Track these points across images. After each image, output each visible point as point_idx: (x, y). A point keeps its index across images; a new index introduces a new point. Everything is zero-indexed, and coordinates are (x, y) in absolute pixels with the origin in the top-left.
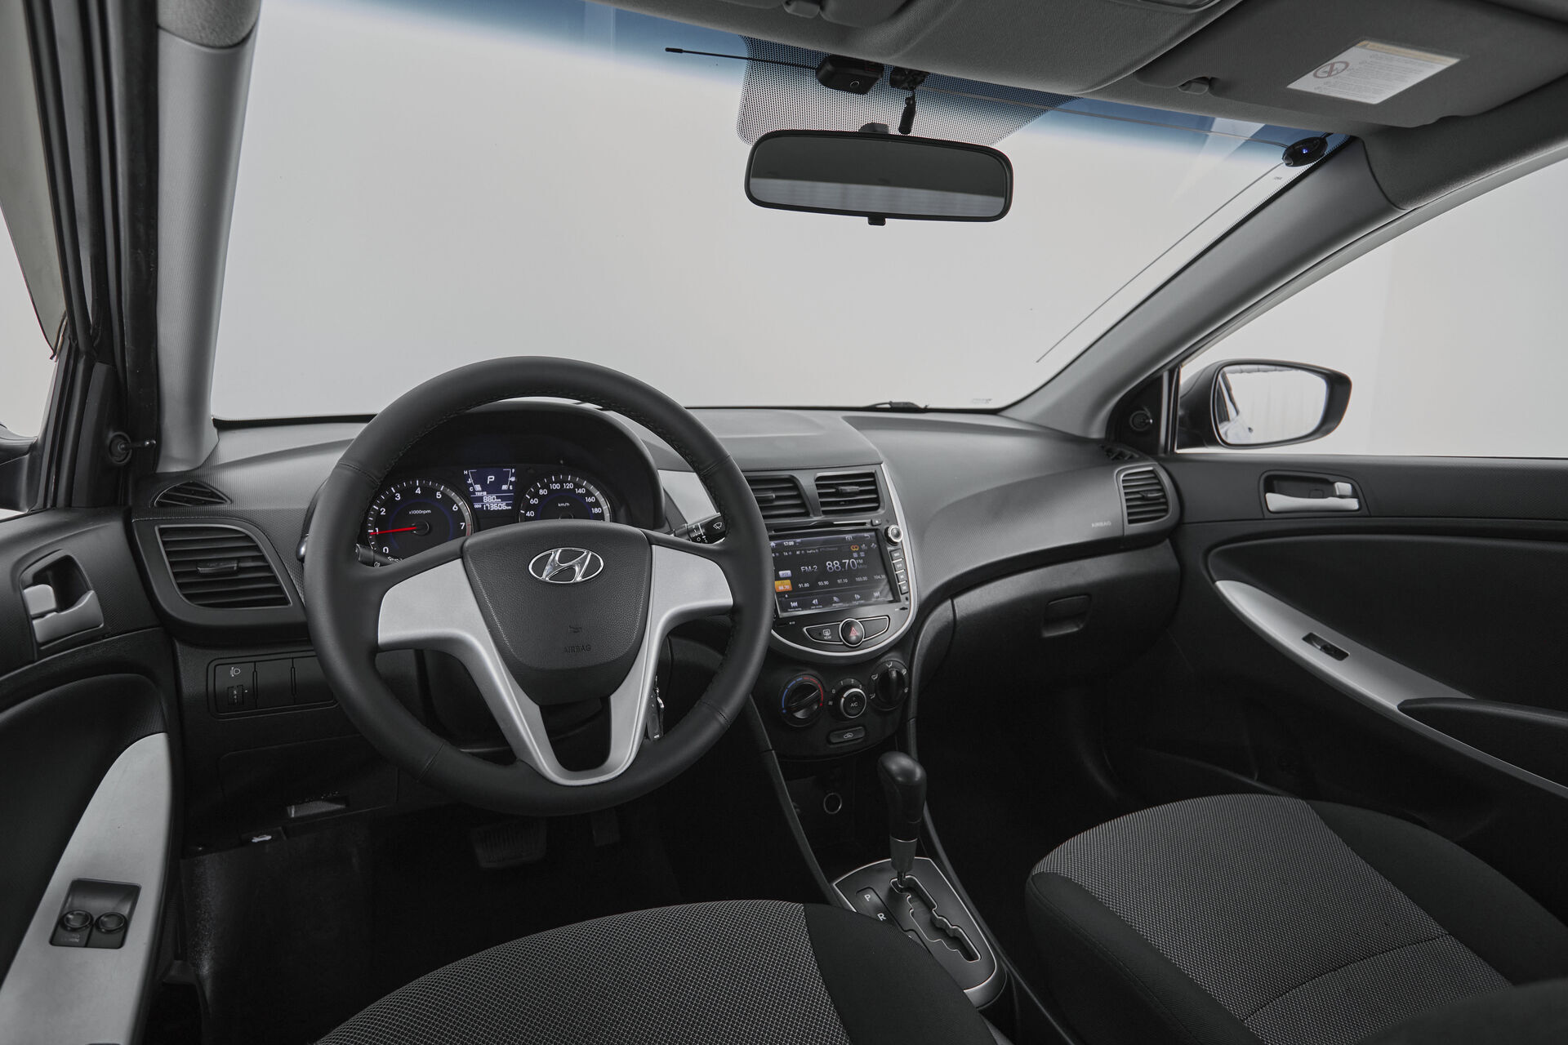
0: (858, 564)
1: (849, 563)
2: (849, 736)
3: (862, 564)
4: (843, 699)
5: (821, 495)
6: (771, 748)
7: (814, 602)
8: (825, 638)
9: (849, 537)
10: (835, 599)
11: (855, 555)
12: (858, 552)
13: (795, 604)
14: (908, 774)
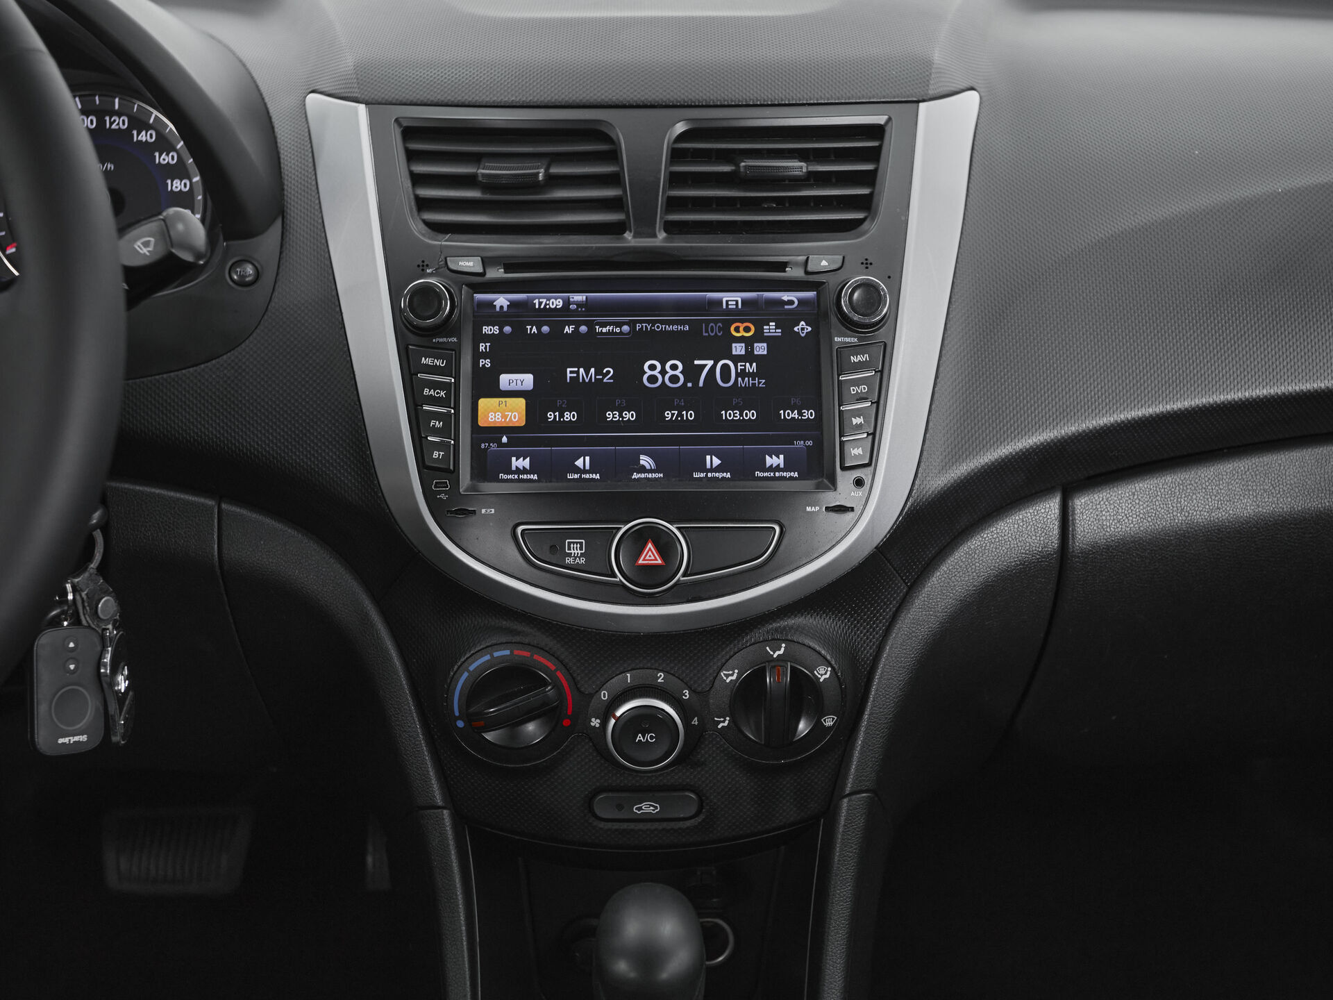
0: (742, 374)
1: (713, 368)
2: (648, 808)
3: (752, 375)
4: (613, 721)
5: (676, 180)
6: (440, 803)
7: (579, 463)
8: (569, 561)
9: (732, 299)
10: (645, 461)
11: (738, 349)
12: (749, 342)
13: (525, 463)
14: (649, 956)
